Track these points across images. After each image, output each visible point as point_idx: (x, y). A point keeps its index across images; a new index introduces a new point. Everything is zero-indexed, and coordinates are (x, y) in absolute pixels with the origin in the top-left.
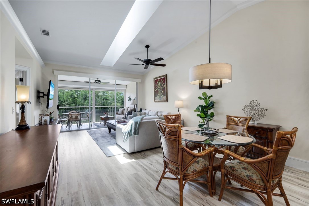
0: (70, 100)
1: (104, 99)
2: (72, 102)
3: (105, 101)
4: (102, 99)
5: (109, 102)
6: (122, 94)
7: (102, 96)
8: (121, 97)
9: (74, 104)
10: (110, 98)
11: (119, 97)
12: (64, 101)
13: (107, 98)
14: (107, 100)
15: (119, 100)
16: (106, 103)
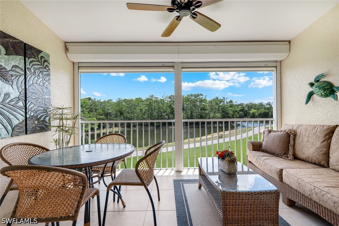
0: (168, 111)
1: (201, 110)
2: (170, 112)
3: (203, 111)
4: (200, 109)
5: (207, 112)
6: (222, 103)
7: (199, 106)
8: (222, 106)
9: (172, 115)
10: (208, 108)
11: (219, 106)
12: (164, 112)
13: (205, 108)
14: (205, 110)
15: (219, 110)
16: (204, 114)
